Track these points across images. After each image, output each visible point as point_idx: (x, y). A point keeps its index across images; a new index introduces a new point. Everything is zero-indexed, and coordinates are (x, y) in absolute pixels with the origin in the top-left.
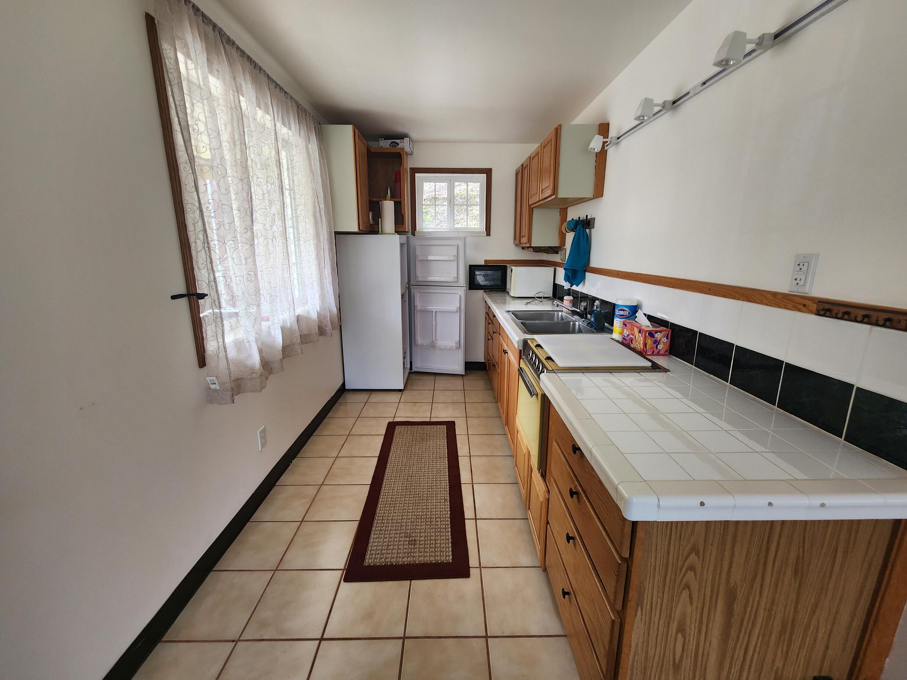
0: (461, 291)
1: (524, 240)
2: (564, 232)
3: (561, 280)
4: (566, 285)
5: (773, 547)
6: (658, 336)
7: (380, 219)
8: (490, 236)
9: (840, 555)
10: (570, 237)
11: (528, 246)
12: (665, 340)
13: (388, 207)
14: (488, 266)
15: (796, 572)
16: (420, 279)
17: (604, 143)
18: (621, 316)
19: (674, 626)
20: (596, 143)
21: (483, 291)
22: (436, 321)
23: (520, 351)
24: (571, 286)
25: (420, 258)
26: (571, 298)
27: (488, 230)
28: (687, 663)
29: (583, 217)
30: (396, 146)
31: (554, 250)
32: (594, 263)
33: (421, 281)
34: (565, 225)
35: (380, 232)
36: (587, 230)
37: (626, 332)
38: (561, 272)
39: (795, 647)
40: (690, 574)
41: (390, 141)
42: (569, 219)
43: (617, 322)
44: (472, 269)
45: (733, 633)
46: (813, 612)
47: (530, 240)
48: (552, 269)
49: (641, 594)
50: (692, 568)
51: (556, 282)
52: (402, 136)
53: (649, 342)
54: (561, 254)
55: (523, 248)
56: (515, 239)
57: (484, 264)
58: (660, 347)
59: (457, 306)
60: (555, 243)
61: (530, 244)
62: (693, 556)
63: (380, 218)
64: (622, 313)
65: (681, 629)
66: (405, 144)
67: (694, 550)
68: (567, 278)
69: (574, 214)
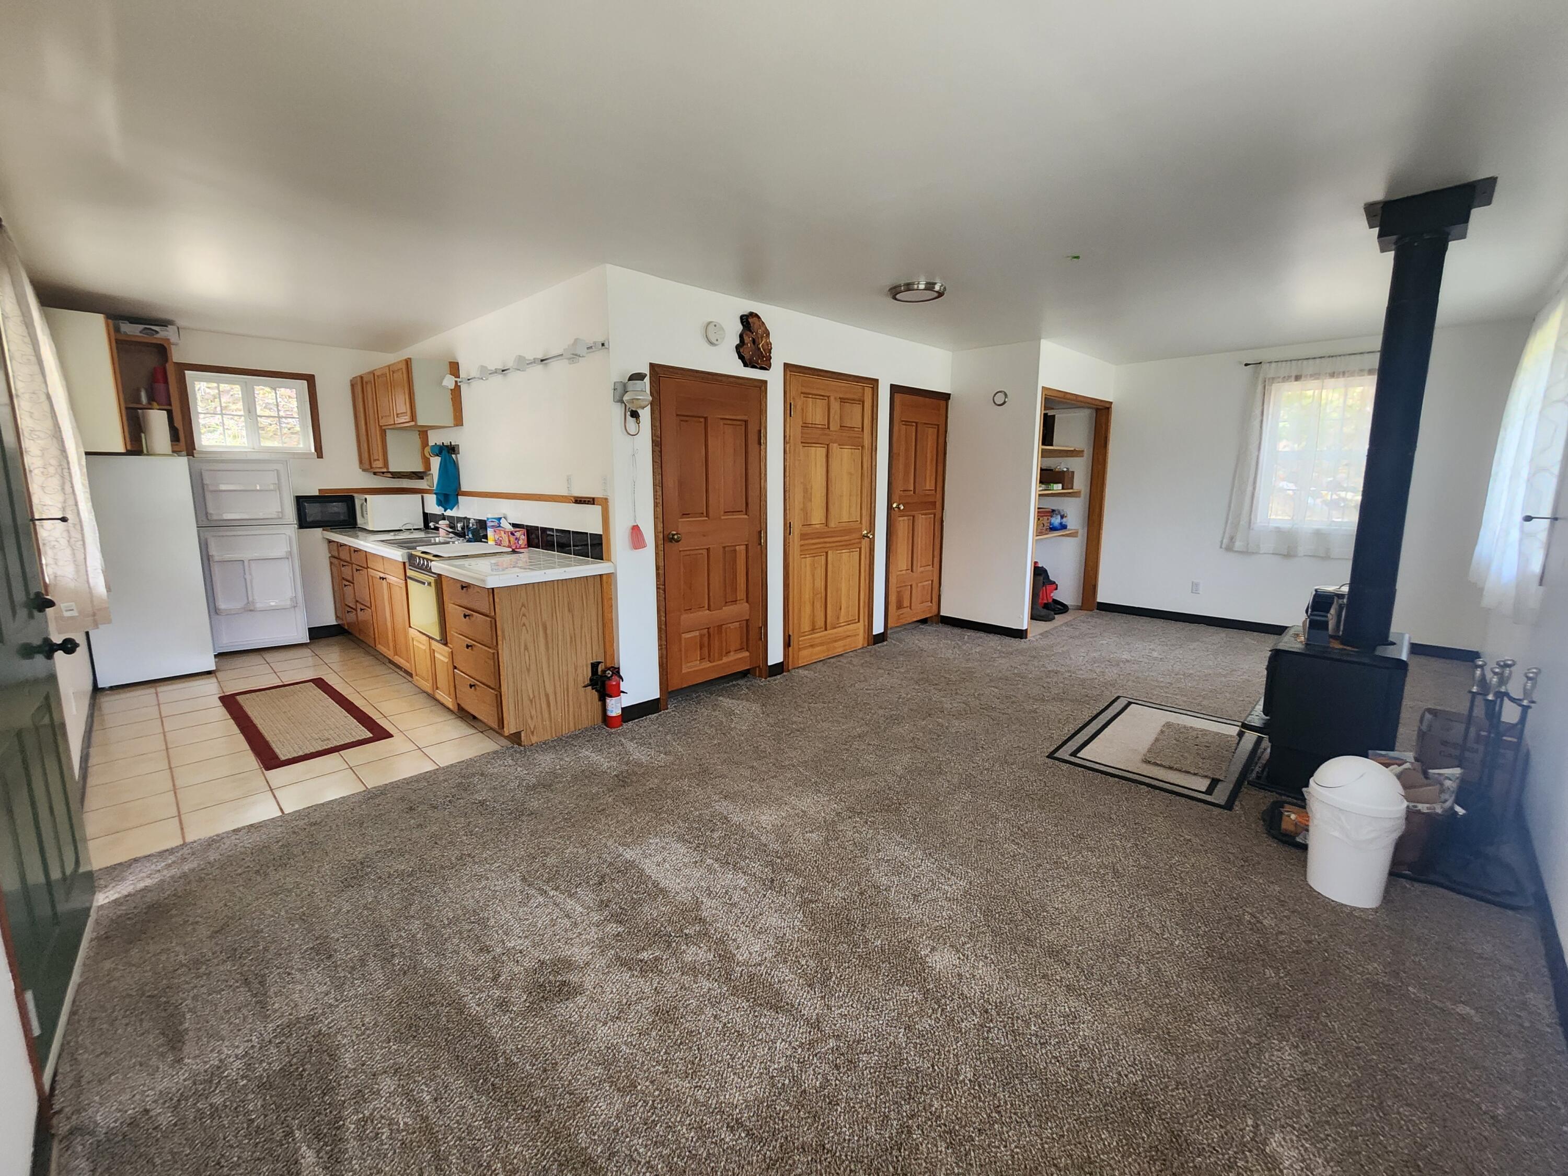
0: (291, 529)
1: (378, 464)
2: (429, 456)
3: (433, 508)
4: (438, 510)
5: (557, 598)
6: (518, 534)
7: (143, 435)
8: (322, 458)
9: (584, 597)
10: (436, 462)
11: (385, 470)
12: (523, 537)
13: (157, 420)
14: (325, 498)
15: (569, 610)
16: (215, 518)
17: (456, 382)
18: (493, 527)
19: (522, 649)
20: (449, 382)
21: (321, 529)
22: (250, 574)
23: (404, 563)
24: (445, 511)
25: (211, 488)
26: (447, 522)
27: (319, 450)
28: (533, 667)
29: (447, 443)
30: (153, 335)
31: (418, 476)
32: (465, 487)
33: (216, 520)
34: (427, 450)
35: (145, 451)
36: (454, 456)
37: (497, 537)
38: (431, 500)
39: (579, 648)
40: (524, 618)
41: (142, 327)
42: (431, 443)
43: (490, 532)
44: (301, 502)
45: (550, 645)
46: (581, 628)
47: (386, 464)
48: (419, 496)
49: (503, 632)
50: (524, 615)
51: (426, 511)
52: (165, 323)
53: (512, 539)
54: (428, 480)
55: (375, 473)
56: (361, 462)
57: (317, 494)
58: (521, 542)
59: (286, 550)
60: (420, 468)
61: (388, 468)
62: (523, 608)
63: (144, 433)
64: (492, 524)
65: (526, 648)
66: (169, 334)
67: (523, 605)
68: (440, 503)
69: (435, 439)
